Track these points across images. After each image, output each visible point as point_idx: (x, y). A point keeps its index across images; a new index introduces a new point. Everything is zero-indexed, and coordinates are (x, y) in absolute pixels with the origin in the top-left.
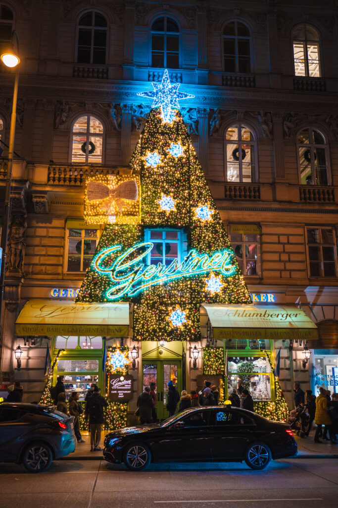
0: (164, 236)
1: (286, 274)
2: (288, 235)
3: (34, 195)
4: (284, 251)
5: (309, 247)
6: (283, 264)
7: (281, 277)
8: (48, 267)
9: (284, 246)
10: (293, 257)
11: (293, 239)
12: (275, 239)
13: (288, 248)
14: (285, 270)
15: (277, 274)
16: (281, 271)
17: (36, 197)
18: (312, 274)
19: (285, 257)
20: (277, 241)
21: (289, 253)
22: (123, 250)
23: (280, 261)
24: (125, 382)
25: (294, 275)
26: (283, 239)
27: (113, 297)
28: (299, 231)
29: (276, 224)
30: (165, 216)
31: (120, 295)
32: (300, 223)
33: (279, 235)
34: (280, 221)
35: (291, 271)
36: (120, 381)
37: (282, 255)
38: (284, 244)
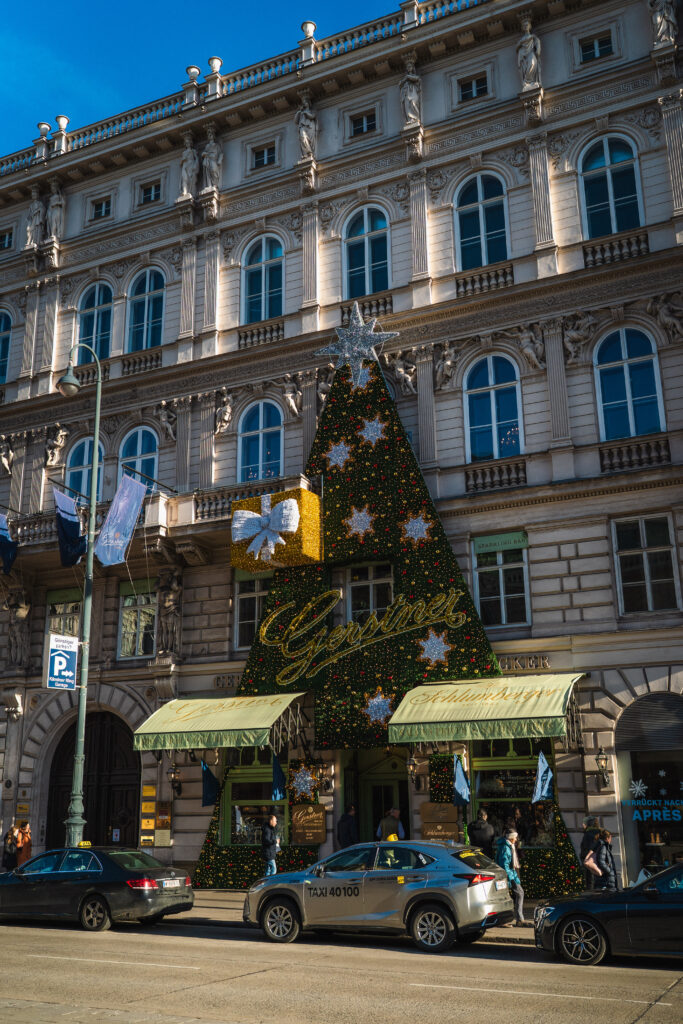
0: (371, 576)
1: (574, 615)
2: (576, 542)
3: (177, 543)
4: (569, 573)
5: (622, 558)
6: (567, 596)
7: (564, 621)
8: (211, 645)
9: (569, 564)
10: (586, 582)
11: (584, 549)
12: (552, 552)
13: (577, 566)
14: (572, 607)
15: (557, 616)
16: (563, 610)
17: (180, 546)
18: (628, 609)
19: (570, 584)
20: (555, 556)
21: (578, 576)
22: (298, 609)
23: (562, 591)
24: (315, 815)
25: (589, 614)
26: (568, 551)
27: (285, 683)
28: (599, 531)
29: (551, 525)
30: (357, 542)
31: (295, 678)
32: (598, 516)
33: (559, 544)
34: (561, 517)
35: (582, 608)
36: (308, 814)
37: (565, 580)
38: (568, 559)
